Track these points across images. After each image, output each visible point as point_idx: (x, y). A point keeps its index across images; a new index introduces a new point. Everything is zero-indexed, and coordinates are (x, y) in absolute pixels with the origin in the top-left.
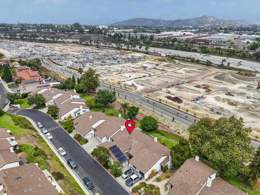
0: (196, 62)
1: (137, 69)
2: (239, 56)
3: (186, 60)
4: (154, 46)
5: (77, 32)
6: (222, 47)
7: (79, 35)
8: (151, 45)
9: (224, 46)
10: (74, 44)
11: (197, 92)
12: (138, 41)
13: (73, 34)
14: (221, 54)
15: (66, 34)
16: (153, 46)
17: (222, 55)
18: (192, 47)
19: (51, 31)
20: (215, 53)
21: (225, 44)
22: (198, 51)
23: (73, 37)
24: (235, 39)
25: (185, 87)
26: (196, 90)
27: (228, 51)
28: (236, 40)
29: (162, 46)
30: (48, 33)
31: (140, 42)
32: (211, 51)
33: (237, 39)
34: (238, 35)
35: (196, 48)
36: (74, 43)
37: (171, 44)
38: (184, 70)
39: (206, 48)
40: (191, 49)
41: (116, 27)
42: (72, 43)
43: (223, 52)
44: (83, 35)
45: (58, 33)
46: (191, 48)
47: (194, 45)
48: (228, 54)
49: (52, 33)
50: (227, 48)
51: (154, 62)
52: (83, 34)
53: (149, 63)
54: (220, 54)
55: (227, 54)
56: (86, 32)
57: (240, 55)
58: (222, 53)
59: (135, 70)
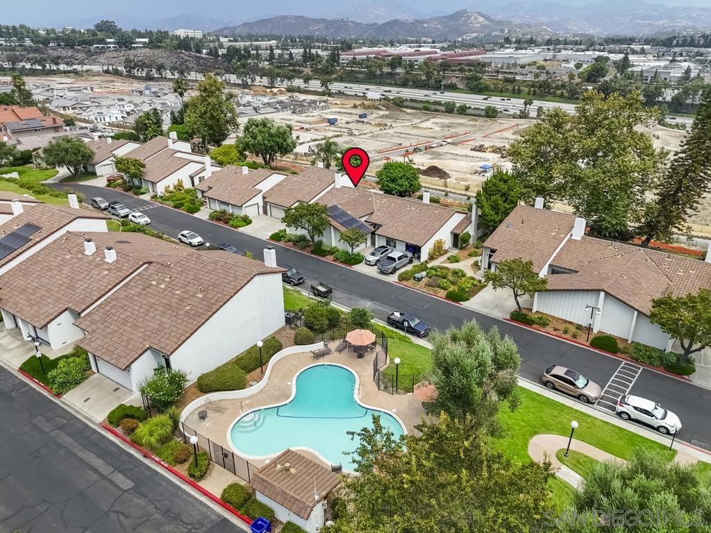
0: (458, 111)
1: (310, 124)
2: (562, 96)
3: (433, 107)
4: (341, 78)
5: (112, 46)
6: (518, 78)
7: (120, 52)
8: (335, 76)
9: (522, 74)
10: (109, 78)
11: (479, 159)
12: (297, 68)
13: (103, 51)
14: (517, 93)
15: (78, 51)
16: (341, 80)
17: (520, 96)
18: (444, 77)
19: (28, 42)
20: (501, 92)
21: (524, 71)
22: (459, 88)
23: (102, 59)
24: (546, 60)
25: (447, 153)
26: (476, 156)
27: (533, 86)
28: (549, 62)
29: (363, 79)
30: (20, 48)
31: (301, 68)
32: (492, 87)
33: (550, 60)
34: (551, 53)
35: (454, 80)
36: (107, 75)
37: (388, 73)
38: (436, 123)
39: (480, 79)
40: (442, 83)
41: (226, 37)
42: (103, 74)
43: (521, 88)
44: (132, 52)
45: (53, 48)
46: (441, 81)
47: (448, 73)
48: (534, 92)
49: (35, 50)
50: (530, 78)
51: (353, 111)
52: (130, 49)
53: (340, 112)
54: (514, 93)
55: (532, 93)
56: (141, 45)
57: (562, 93)
58: (519, 90)
59: (306, 126)
